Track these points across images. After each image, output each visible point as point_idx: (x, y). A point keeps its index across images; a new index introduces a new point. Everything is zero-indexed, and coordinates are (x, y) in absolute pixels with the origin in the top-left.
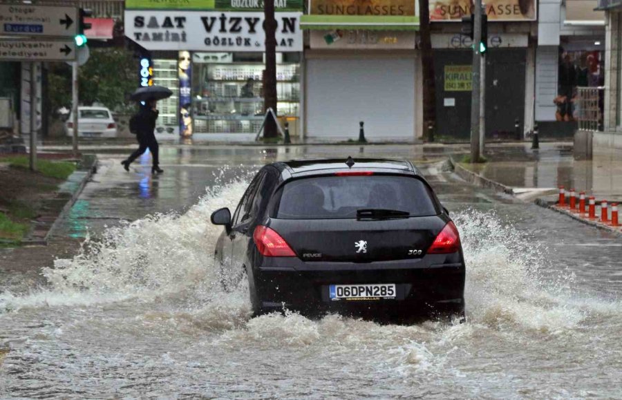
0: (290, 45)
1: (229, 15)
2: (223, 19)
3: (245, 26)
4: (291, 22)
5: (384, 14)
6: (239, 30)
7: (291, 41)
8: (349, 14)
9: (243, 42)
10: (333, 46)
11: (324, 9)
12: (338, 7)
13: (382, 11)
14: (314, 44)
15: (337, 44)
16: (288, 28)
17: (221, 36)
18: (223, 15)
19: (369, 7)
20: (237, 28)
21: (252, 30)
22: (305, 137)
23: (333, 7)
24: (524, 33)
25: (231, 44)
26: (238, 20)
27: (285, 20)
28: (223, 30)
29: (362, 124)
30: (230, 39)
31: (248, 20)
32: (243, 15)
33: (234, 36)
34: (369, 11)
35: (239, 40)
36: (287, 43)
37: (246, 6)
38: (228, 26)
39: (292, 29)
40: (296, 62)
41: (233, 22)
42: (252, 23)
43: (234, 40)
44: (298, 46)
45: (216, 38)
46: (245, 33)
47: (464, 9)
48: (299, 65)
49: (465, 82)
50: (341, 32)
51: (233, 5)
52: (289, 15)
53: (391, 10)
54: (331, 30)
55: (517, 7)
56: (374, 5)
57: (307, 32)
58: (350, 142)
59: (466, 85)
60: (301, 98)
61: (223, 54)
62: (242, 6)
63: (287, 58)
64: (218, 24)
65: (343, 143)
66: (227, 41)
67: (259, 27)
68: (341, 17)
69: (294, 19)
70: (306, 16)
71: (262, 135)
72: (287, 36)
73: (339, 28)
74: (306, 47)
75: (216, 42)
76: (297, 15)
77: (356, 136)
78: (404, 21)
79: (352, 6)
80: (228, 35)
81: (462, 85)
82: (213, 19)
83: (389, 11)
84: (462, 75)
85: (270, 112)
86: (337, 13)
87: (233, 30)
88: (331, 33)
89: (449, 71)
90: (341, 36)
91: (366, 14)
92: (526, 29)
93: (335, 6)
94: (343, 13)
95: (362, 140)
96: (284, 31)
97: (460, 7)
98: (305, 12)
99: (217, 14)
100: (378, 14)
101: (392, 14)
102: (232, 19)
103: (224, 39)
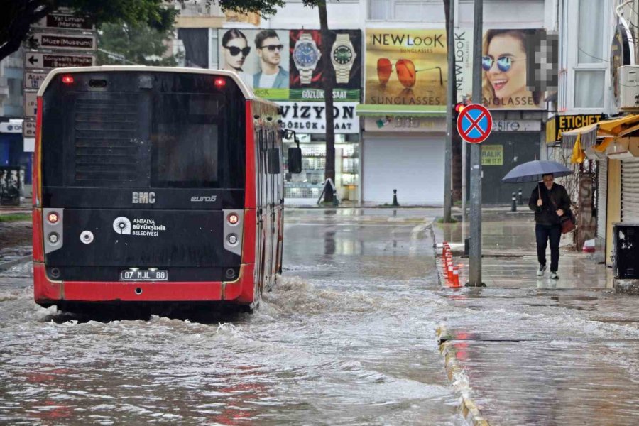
0: (349, 128)
1: (300, 104)
2: (295, 107)
3: (313, 113)
4: (350, 110)
5: (424, 104)
6: (308, 116)
7: (349, 125)
8: (396, 103)
9: (312, 125)
10: (383, 129)
11: (376, 99)
12: (387, 98)
13: (422, 101)
14: (368, 128)
15: (387, 127)
16: (347, 115)
17: (294, 121)
18: (296, 104)
19: (412, 99)
20: (307, 114)
21: (319, 116)
22: (362, 202)
23: (383, 98)
24: (537, 120)
25: (302, 127)
26: (308, 108)
27: (345, 108)
28: (295, 116)
29: (395, 191)
30: (301, 124)
31: (316, 108)
32: (312, 104)
33: (304, 121)
34: (412, 102)
35: (308, 124)
36: (347, 127)
37: (315, 97)
38: (300, 113)
39: (351, 116)
40: (356, 142)
41: (304, 110)
42: (318, 111)
43: (304, 124)
45: (290, 123)
46: (313, 119)
47: (488, 99)
48: (357, 145)
49: (491, 158)
50: (389, 118)
51: (304, 97)
52: (348, 104)
53: (430, 101)
54: (381, 117)
55: (531, 99)
56: (416, 97)
57: (362, 118)
58: (386, 206)
59: (492, 162)
60: (360, 171)
62: (311, 97)
63: (348, 138)
64: (291, 112)
65: (380, 207)
66: (299, 125)
67: (323, 114)
68: (389, 106)
69: (352, 108)
70: (361, 105)
71: (322, 199)
72: (346, 121)
73: (388, 115)
74: (362, 130)
75: (290, 125)
76: (355, 104)
77: (391, 201)
78: (439, 110)
79: (398, 97)
80: (299, 120)
81: (489, 161)
82: (288, 107)
83: (428, 101)
84: (489, 153)
85: (328, 182)
86: (386, 103)
87: (303, 116)
88: (382, 119)
90: (389, 121)
91: (410, 104)
92: (538, 116)
93: (385, 98)
94: (391, 103)
95: (395, 204)
96: (345, 117)
97: (485, 99)
98: (361, 101)
99: (291, 104)
100: (419, 103)
101: (430, 104)
102: (303, 107)
103: (296, 123)
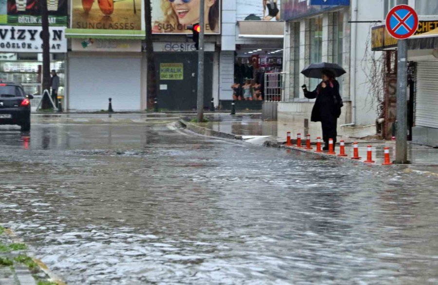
0: (58, 48)
1: (17, 28)
2: (13, 31)
3: (28, 35)
4: (59, 33)
5: (121, 29)
6: (24, 38)
7: (59, 45)
8: (98, 28)
9: (27, 46)
10: (86, 49)
11: (81, 25)
12: (90, 24)
13: (119, 27)
14: (74, 48)
15: (90, 48)
16: (57, 37)
17: (11, 42)
18: (13, 28)
19: (111, 24)
20: (23, 36)
21: (33, 38)
22: (68, 109)
23: (86, 23)
24: (212, 43)
25: (18, 47)
26: (23, 31)
27: (55, 32)
28: (13, 38)
29: (110, 100)
30: (18, 44)
31: (30, 31)
32: (26, 28)
33: (20, 42)
34: (111, 27)
35: (24, 45)
36: (56, 47)
37: (29, 22)
38: (16, 35)
39: (60, 37)
40: (62, 60)
41: (20, 33)
42: (33, 34)
43: (20, 45)
44: (63, 49)
45: (8, 43)
46: (28, 40)
47: (173, 26)
48: (63, 62)
49: (174, 74)
50: (92, 40)
51: (20, 22)
52: (57, 28)
53: (126, 26)
54: (86, 39)
55: (208, 26)
56: (114, 23)
57: (69, 40)
58: (103, 112)
59: (174, 77)
60: (65, 84)
61: (11, 54)
62: (26, 22)
63: (57, 57)
64: (9, 34)
65: (97, 113)
66: (16, 45)
67: (37, 36)
68: (91, 30)
69: (61, 31)
70: (69, 29)
71: (40, 107)
72: (56, 43)
73: (91, 37)
74: (69, 50)
75: (8, 46)
76: (63, 28)
77: (106, 108)
78: (134, 34)
79: (100, 23)
80: (16, 41)
81: (172, 76)
82: (6, 31)
83: (124, 27)
84: (172, 69)
85: (46, 92)
86: (90, 28)
87: (20, 38)
88: (86, 41)
89: (163, 67)
90: (92, 43)
91: (109, 28)
92: (213, 40)
93: (88, 23)
94: (93, 28)
95: (110, 111)
96: (54, 39)
97: (171, 25)
98: (68, 26)
99: (9, 28)
100: (117, 29)
101: (126, 29)
102: (19, 31)
103: (14, 44)
